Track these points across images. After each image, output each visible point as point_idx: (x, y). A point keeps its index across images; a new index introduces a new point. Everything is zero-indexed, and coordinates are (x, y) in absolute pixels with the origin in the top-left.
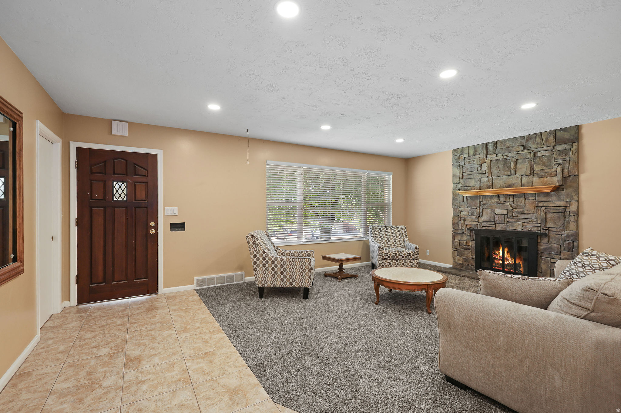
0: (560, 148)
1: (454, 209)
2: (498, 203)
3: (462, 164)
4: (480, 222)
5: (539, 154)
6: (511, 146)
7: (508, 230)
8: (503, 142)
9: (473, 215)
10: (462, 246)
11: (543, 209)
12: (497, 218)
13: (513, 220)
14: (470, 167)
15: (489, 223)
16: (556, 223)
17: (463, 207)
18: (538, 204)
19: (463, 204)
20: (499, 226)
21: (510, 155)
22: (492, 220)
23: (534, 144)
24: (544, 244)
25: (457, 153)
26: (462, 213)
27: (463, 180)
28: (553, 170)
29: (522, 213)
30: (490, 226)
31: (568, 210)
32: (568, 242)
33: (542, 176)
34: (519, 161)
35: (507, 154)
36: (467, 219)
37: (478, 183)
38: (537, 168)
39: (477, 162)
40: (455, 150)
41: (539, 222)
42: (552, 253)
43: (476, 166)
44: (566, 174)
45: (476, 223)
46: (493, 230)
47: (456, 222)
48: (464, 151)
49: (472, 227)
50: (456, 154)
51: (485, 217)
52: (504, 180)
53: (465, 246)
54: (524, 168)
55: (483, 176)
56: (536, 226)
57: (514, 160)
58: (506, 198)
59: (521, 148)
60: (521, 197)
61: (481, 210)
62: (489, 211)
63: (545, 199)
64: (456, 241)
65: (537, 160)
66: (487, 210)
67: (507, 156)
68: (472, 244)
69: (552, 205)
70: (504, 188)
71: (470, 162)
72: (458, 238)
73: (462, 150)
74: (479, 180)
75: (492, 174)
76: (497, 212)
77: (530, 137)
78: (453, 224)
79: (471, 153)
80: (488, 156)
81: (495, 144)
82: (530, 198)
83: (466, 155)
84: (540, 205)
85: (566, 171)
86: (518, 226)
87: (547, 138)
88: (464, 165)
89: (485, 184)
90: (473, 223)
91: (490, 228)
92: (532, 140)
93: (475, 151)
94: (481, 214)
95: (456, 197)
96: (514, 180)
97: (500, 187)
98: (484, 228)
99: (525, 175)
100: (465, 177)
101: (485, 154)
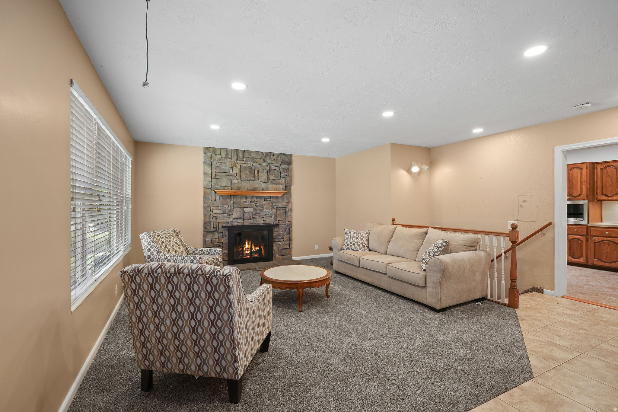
0: (284, 166)
1: (205, 208)
2: (246, 202)
3: (214, 163)
4: (231, 219)
5: (273, 168)
6: (254, 157)
7: (253, 225)
8: (250, 152)
9: (225, 213)
10: (214, 244)
11: (275, 207)
12: (246, 215)
13: (257, 216)
14: (223, 168)
15: (238, 220)
16: (282, 217)
17: (215, 205)
18: (273, 204)
19: (215, 202)
20: (246, 222)
21: (254, 164)
22: (242, 218)
23: (270, 160)
24: (276, 233)
25: (209, 152)
26: (215, 212)
27: (215, 179)
28: (280, 181)
29: (262, 210)
30: (240, 223)
31: (287, 208)
32: (287, 229)
33: (274, 184)
34: (260, 170)
35: (252, 163)
36: (219, 218)
37: (230, 184)
38: (271, 177)
39: (229, 165)
40: (207, 149)
41: (273, 217)
42: (280, 238)
43: (229, 168)
44: (287, 185)
45: (228, 220)
46: (242, 225)
47: (208, 221)
48: (216, 152)
49: (224, 225)
50: (207, 152)
51: (236, 215)
52: (250, 184)
53: (217, 244)
54: (263, 176)
55: (234, 178)
56: (271, 220)
57: (257, 168)
58: (252, 199)
59: (262, 161)
60: (261, 199)
61: (232, 209)
62: (239, 209)
63: (275, 201)
64: (208, 240)
65: (271, 172)
66: (237, 209)
67: (253, 165)
68: (225, 240)
69: (280, 205)
70: (250, 190)
71: (223, 164)
72: (210, 236)
73: (214, 150)
74: (230, 182)
75: (241, 178)
76: (246, 210)
77: (268, 154)
78: (205, 223)
79: (224, 155)
80: (238, 161)
81: (244, 152)
82: (268, 200)
83: (219, 157)
84: (274, 204)
85: (287, 182)
86: (260, 221)
87: (277, 158)
88: (216, 165)
89: (236, 185)
90: (225, 221)
91: (240, 224)
92: (269, 157)
93: (227, 154)
94: (232, 212)
95: (207, 196)
96: (257, 184)
97: (248, 189)
98: (234, 225)
99: (264, 182)
100: (217, 177)
101: (236, 159)
